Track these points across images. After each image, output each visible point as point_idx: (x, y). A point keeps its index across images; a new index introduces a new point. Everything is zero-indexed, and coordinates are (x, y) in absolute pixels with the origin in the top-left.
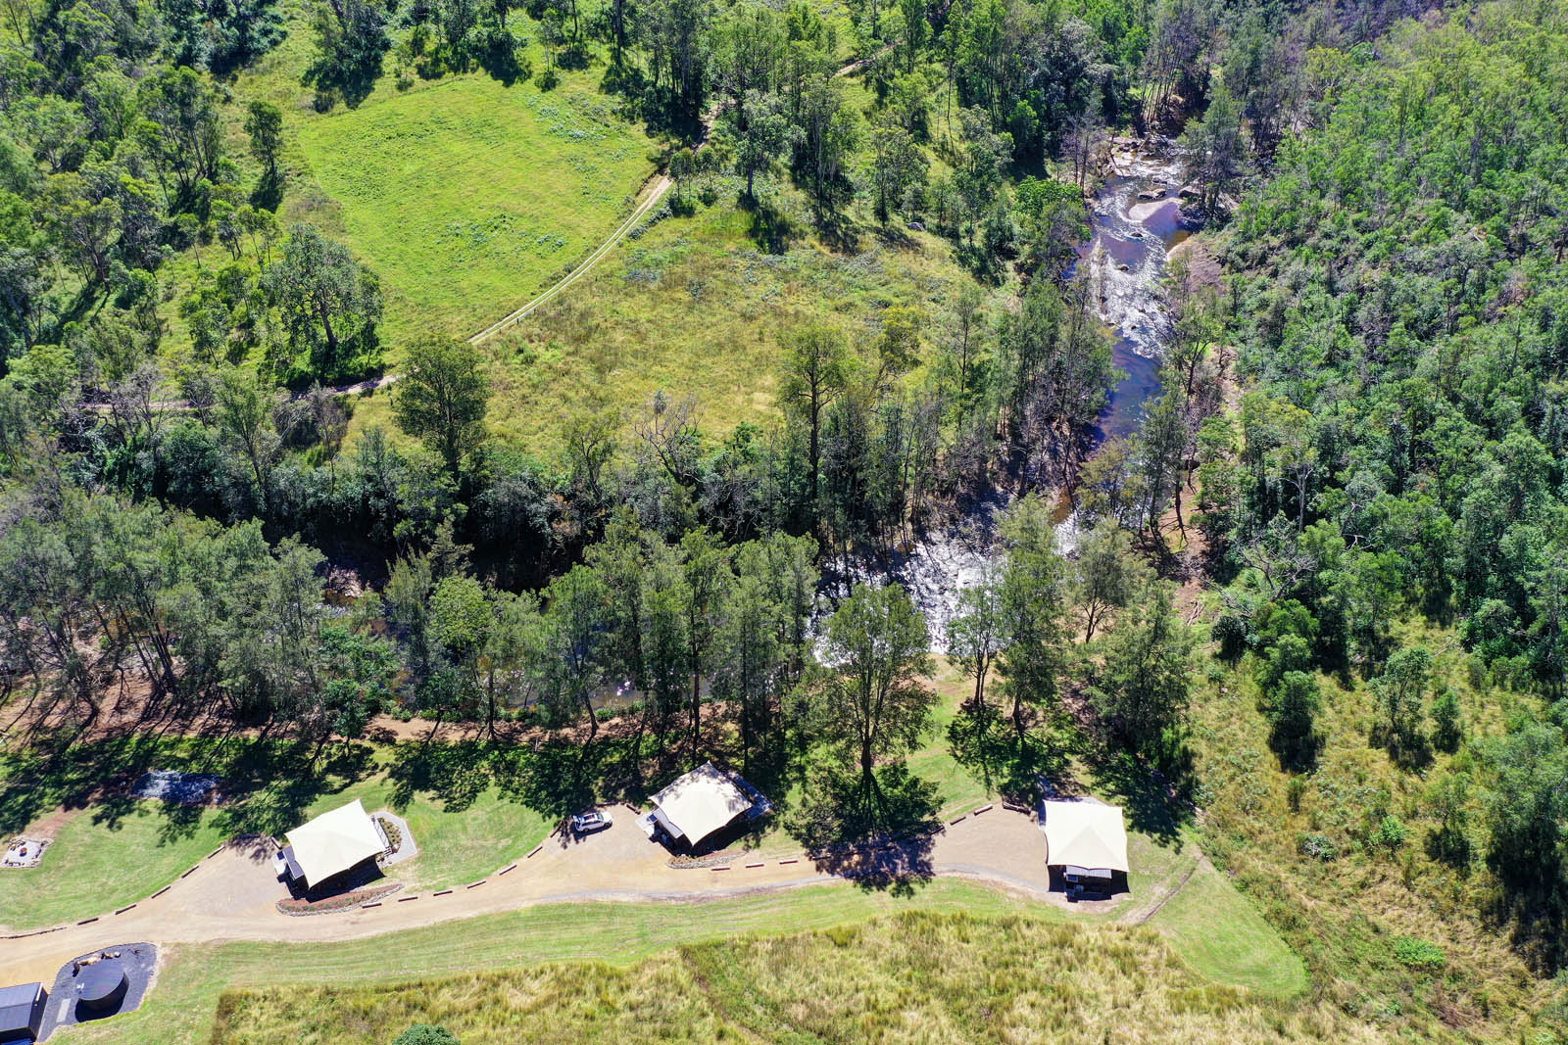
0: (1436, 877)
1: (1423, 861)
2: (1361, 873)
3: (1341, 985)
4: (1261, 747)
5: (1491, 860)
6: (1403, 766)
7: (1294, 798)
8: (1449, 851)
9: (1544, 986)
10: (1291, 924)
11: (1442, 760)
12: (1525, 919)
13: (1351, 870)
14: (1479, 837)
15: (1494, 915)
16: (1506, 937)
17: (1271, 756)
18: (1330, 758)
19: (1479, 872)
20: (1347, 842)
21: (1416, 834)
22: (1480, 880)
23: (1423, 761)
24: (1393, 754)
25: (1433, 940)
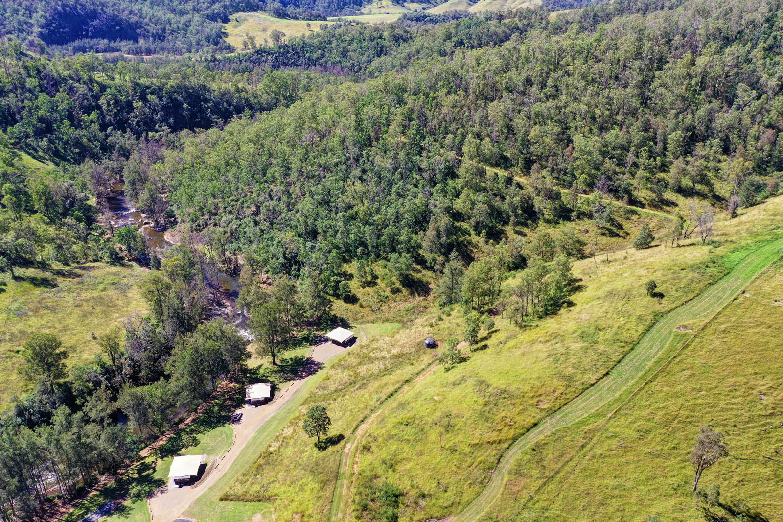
0: (398, 297)
1: (394, 296)
2: (387, 307)
3: (405, 319)
4: (345, 304)
5: (403, 287)
6: (373, 286)
7: (361, 306)
8: (396, 291)
9: (429, 298)
10: (387, 320)
11: (379, 281)
12: (417, 291)
13: (385, 308)
14: (398, 285)
15: (412, 294)
16: (417, 295)
17: (349, 305)
18: (359, 296)
19: (404, 290)
20: (379, 304)
21: (388, 293)
22: (405, 292)
23: (376, 284)
24: (368, 286)
25: (409, 305)
